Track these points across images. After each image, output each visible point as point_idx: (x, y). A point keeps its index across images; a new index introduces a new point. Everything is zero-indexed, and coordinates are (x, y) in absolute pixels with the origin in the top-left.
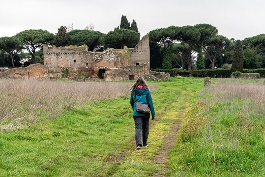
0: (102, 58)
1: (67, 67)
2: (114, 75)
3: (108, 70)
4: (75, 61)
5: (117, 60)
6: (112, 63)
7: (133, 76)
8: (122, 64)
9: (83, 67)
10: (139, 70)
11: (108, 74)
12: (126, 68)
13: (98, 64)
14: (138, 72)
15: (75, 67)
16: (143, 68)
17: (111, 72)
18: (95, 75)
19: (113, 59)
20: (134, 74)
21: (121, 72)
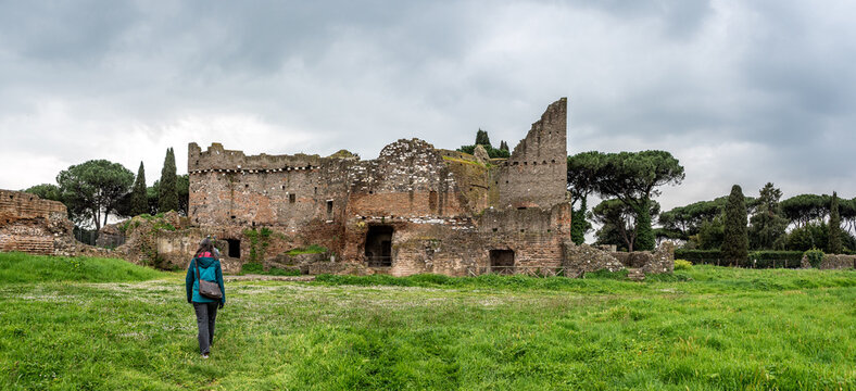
0: (380, 177)
1: (264, 220)
2: (429, 248)
3: (404, 226)
4: (292, 198)
5: (444, 185)
6: (422, 199)
7: (511, 253)
8: (463, 201)
9: (317, 221)
10: (535, 228)
11: (404, 245)
12: (480, 218)
13: (362, 204)
14: (531, 239)
15: (292, 221)
16: (554, 222)
17: (415, 235)
18: (350, 249)
19: (424, 180)
20: (512, 244)
21: (458, 239)
